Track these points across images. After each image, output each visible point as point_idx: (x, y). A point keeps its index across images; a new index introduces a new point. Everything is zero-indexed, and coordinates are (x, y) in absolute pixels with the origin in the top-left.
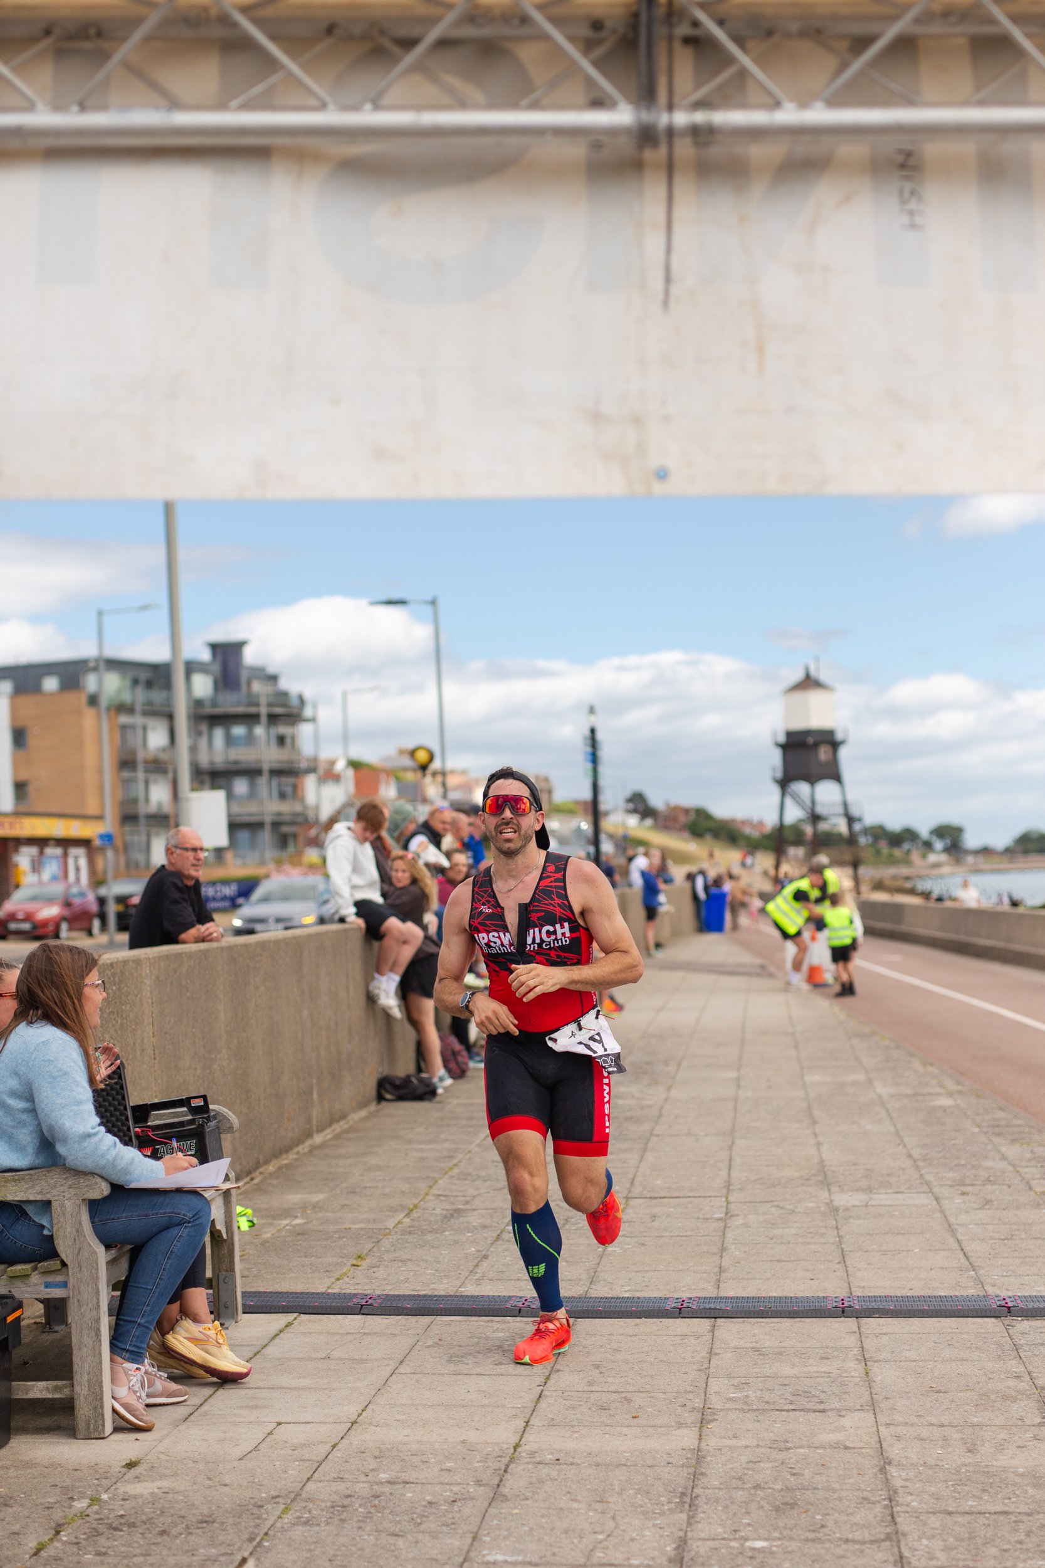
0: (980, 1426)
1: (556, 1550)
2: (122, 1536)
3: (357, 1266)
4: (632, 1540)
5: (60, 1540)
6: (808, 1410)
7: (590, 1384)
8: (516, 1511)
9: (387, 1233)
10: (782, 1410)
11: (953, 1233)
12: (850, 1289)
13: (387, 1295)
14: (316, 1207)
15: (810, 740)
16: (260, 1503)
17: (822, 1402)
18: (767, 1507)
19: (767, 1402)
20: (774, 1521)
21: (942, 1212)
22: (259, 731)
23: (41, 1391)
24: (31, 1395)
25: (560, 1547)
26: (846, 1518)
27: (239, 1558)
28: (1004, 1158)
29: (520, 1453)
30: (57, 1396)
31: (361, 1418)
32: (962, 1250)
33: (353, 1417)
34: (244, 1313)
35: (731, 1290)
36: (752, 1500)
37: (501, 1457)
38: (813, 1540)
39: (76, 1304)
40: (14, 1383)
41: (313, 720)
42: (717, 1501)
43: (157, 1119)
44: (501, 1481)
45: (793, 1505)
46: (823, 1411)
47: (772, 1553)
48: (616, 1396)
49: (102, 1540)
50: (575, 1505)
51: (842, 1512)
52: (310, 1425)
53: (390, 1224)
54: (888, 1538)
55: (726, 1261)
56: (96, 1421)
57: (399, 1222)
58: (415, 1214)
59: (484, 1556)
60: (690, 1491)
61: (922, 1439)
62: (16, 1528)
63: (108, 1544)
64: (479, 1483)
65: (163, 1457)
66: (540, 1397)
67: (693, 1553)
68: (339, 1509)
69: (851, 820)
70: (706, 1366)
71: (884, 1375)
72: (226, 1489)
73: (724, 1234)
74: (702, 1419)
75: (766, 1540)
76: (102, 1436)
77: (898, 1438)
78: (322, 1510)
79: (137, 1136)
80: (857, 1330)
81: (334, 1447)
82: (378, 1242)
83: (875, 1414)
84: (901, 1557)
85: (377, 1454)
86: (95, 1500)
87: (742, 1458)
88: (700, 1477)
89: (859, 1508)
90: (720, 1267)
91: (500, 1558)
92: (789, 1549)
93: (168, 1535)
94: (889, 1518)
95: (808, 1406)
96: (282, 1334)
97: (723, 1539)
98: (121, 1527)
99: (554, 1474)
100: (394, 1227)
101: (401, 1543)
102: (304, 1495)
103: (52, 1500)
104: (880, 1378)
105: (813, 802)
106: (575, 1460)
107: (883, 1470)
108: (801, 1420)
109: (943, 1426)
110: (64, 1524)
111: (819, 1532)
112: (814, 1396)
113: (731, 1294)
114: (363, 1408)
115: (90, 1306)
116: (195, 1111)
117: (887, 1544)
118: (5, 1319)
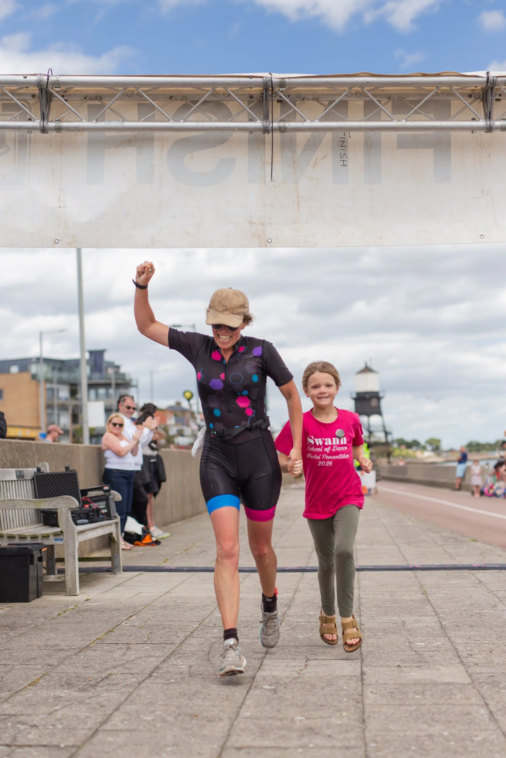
0: (397, 591)
3: (166, 562)
5: (66, 613)
9: (176, 555)
15: (368, 396)
16: (135, 606)
18: (316, 607)
21: (399, 549)
22: (112, 391)
23: (53, 579)
24: (50, 580)
27: (130, 615)
28: (428, 536)
30: (59, 580)
31: (170, 591)
33: (167, 591)
34: (124, 571)
36: (311, 606)
39: (66, 546)
41: (136, 386)
42: (298, 606)
49: (81, 613)
50: (248, 607)
52: (151, 593)
53: (178, 553)
55: (310, 560)
56: (73, 589)
58: (188, 552)
59: (215, 616)
61: (375, 594)
62: (50, 611)
63: (83, 613)
64: (213, 603)
65: (98, 599)
68: (165, 608)
69: (387, 433)
70: (299, 581)
71: (365, 582)
72: (122, 604)
73: (311, 555)
74: (296, 591)
75: (314, 612)
76: (75, 595)
77: (366, 594)
78: (158, 608)
79: (83, 500)
81: (160, 596)
82: (173, 557)
83: (359, 589)
85: (176, 598)
86: (76, 606)
87: (309, 598)
93: (104, 612)
96: (138, 576)
98: (87, 611)
100: (180, 554)
101: (186, 613)
102: (151, 605)
103: (61, 606)
105: (369, 425)
109: (383, 592)
110: (67, 610)
114: (171, 589)
115: (71, 547)
116: (106, 491)
118: (41, 550)
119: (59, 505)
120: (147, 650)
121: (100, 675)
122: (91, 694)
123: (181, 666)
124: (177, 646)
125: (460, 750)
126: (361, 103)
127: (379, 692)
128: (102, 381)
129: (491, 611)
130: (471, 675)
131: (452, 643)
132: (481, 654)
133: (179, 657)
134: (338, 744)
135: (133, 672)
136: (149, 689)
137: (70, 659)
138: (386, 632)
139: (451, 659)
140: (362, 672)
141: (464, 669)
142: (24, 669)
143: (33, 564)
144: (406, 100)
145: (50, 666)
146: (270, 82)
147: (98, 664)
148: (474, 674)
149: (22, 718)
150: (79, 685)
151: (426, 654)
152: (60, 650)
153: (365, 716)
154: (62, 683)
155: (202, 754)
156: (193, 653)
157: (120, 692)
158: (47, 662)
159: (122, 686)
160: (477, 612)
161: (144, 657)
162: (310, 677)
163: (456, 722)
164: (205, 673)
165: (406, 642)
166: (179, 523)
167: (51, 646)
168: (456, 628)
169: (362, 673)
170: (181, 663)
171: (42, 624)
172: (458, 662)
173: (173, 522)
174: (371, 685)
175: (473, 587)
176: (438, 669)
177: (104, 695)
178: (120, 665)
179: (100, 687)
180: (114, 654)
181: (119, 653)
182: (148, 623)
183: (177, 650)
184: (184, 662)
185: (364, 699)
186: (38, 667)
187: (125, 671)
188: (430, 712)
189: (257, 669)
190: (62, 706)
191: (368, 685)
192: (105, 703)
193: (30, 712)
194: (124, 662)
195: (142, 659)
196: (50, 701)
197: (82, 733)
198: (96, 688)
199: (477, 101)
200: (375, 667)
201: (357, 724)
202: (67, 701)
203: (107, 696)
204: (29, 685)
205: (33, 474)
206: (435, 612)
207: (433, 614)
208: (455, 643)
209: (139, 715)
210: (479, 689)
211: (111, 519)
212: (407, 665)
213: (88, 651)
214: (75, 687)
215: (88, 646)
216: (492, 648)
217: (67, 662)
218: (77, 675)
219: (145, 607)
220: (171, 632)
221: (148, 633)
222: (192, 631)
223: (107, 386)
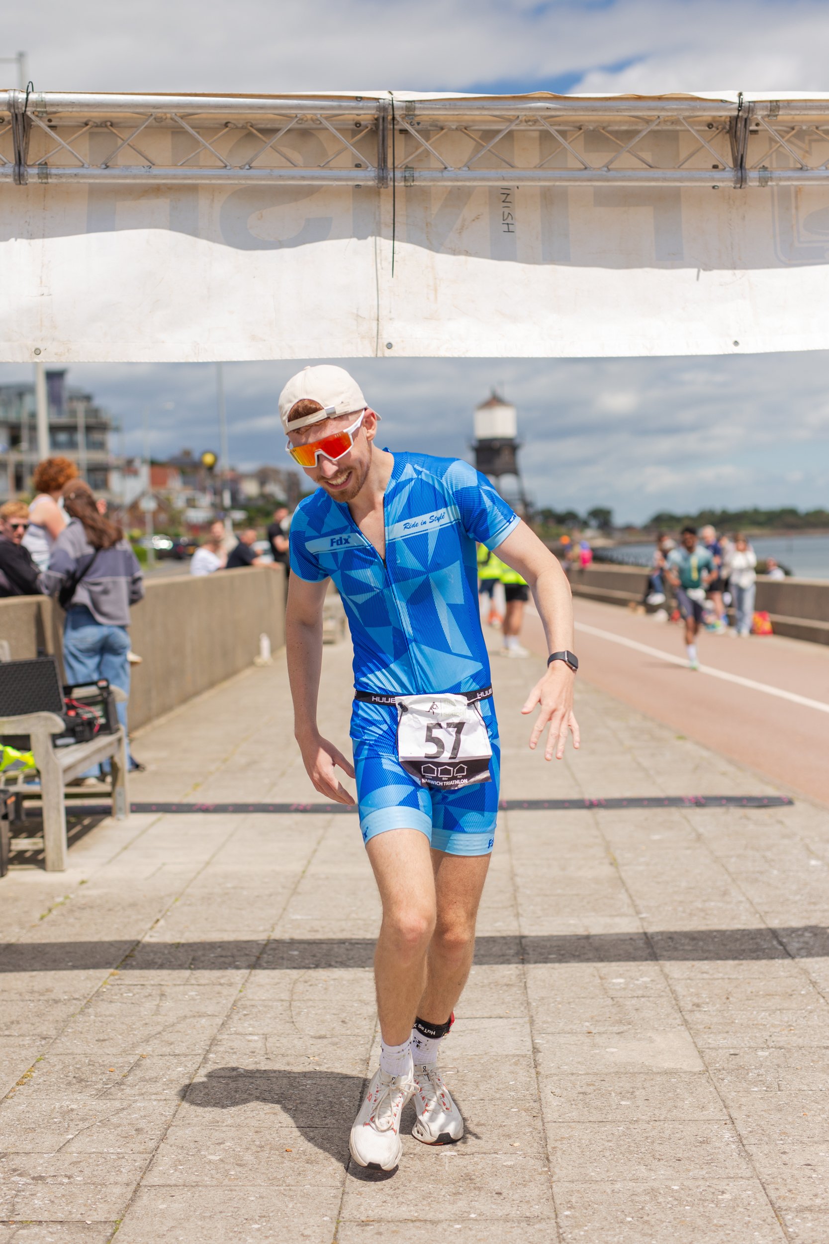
0: (570, 859)
2: (87, 912)
3: (196, 790)
5: (53, 914)
8: (306, 899)
9: (211, 773)
13: (217, 804)
15: (498, 444)
16: (161, 897)
25: (331, 913)
27: (155, 919)
29: (306, 874)
30: (36, 848)
31: (212, 860)
32: (573, 777)
33: (207, 860)
34: (131, 813)
37: (295, 876)
39: (46, 794)
41: (117, 429)
43: (78, 693)
44: (297, 886)
49: (77, 914)
50: (339, 896)
52: (182, 864)
53: (213, 768)
54: (512, 906)
56: (58, 861)
57: (219, 767)
58: (228, 763)
61: (536, 865)
62: (26, 909)
63: (80, 915)
64: (284, 887)
65: (100, 879)
66: (315, 851)
68: (208, 899)
69: (527, 505)
71: (517, 837)
72: (140, 892)
76: (62, 870)
77: (522, 865)
78: (197, 900)
79: (67, 705)
81: (199, 873)
82: (207, 777)
83: (510, 855)
84: (518, 913)
85: (224, 876)
86: (67, 897)
89: (497, 895)
91: (299, 917)
93: (113, 911)
94: (514, 898)
96: (156, 824)
98: (85, 908)
99: (327, 883)
100: (217, 770)
101: (243, 912)
102: (185, 893)
103: (42, 898)
104: (515, 839)
106: (338, 877)
107: (512, 879)
109: (548, 859)
110: (53, 908)
114: (212, 856)
115: (55, 796)
116: (101, 689)
117: (511, 908)
118: (6, 802)
119: (33, 728)
120: (194, 1000)
121: (126, 1060)
122: (117, 1104)
123: (250, 1038)
124: (239, 988)
125: (700, 1222)
126: (536, 134)
127: (565, 1093)
128: (64, 420)
129: (720, 905)
130: (703, 1052)
131: (666, 977)
132: (714, 1005)
133: (245, 1015)
134: (514, 1213)
135: (177, 1052)
136: (207, 1090)
137: (75, 1022)
138: (562, 952)
139: (668, 1015)
140: (534, 1048)
141: (690, 1039)
142: (5, 1047)
144: (608, 132)
145: (45, 1039)
146: (391, 106)
147: (120, 1035)
148: (707, 1050)
149: (17, 1162)
150: (96, 1083)
151: (628, 1003)
152: (56, 1002)
153: (549, 1148)
154: (69, 1079)
155: (308, 1236)
156: (265, 1006)
157: (163, 1098)
158: (38, 1031)
159: (164, 1084)
160: (700, 906)
161: (190, 1017)
162: (454, 1060)
163: (688, 1158)
164: (289, 1052)
165: (594, 976)
166: (206, 696)
167: (41, 994)
168: (670, 943)
169: (536, 1050)
170: (250, 1029)
172: (679, 1021)
173: (197, 693)
174: (551, 1075)
175: (688, 848)
176: (651, 1040)
177: (139, 1104)
178: (154, 1036)
179: (129, 1086)
180: (142, 1009)
181: (150, 1005)
183: (239, 1000)
184: (253, 1027)
185: (544, 1110)
186: (26, 1043)
187: (164, 1049)
188: (647, 1138)
189: (371, 1041)
190: (77, 1133)
191: (547, 1077)
192: (142, 1124)
193: (28, 1147)
194: (160, 1028)
195: (188, 1020)
196: (55, 1120)
197: (117, 1193)
198: (123, 1089)
199: (721, 134)
200: (553, 1033)
201: (538, 1165)
202: (83, 1120)
203: (145, 1108)
204: (18, 1084)
206: (635, 906)
207: (631, 911)
208: (671, 979)
209: (199, 1151)
210: (717, 1084)
211: (111, 733)
212: (602, 1029)
213: (100, 1002)
214: (91, 1085)
215: (97, 992)
216: (730, 990)
217: (69, 1030)
218: (90, 1061)
219: (177, 900)
220: (226, 957)
221: (190, 961)
222: (257, 954)
223: (71, 429)
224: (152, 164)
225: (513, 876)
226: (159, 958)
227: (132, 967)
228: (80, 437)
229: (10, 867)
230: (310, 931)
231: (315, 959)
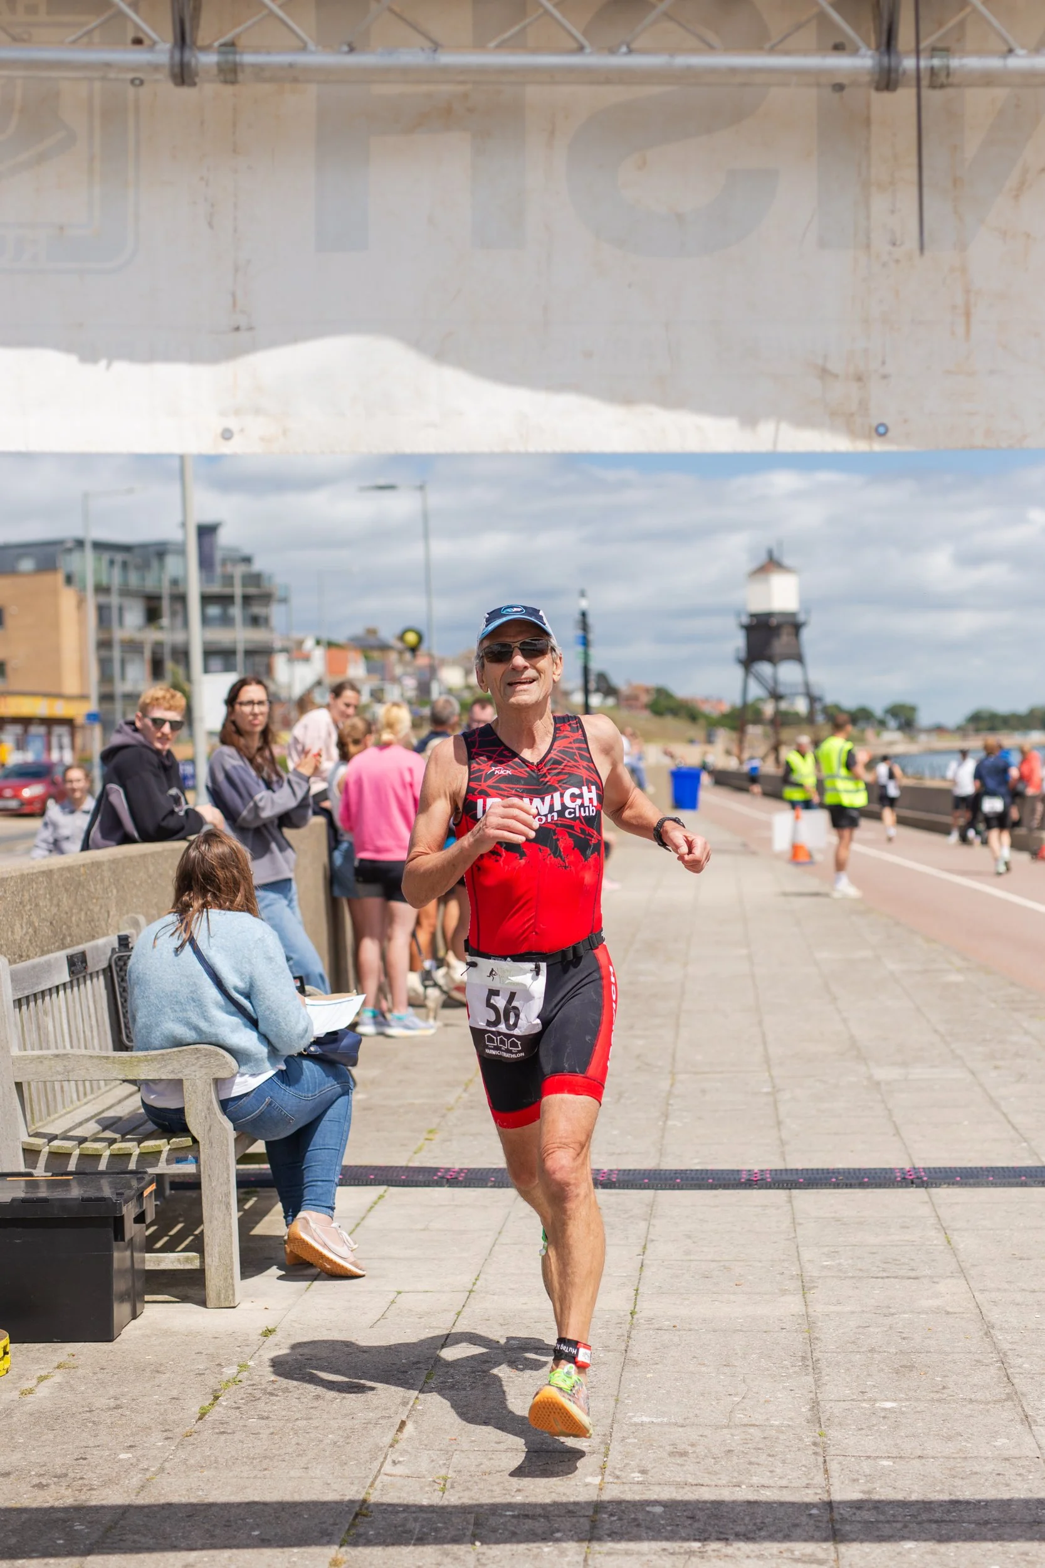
1: (697, 1412)
2: (279, 1401)
3: (430, 1140)
4: (767, 1401)
5: (220, 1405)
6: (902, 1278)
7: (688, 1253)
8: (649, 1376)
9: (450, 1109)
10: (877, 1278)
11: (997, 1106)
12: (911, 1159)
13: (468, 1170)
14: (373, 1082)
15: (774, 621)
16: (403, 1369)
17: (913, 1270)
18: (887, 1369)
19: (861, 1270)
20: (897, 1383)
21: (981, 1085)
23: (172, 1263)
24: (163, 1266)
25: (700, 1409)
26: (965, 1380)
27: (398, 1421)
28: (1026, 1033)
29: (638, 1319)
30: (188, 1267)
31: (476, 1287)
32: (1009, 1122)
33: (469, 1286)
35: (799, 1162)
36: (872, 1364)
37: (621, 1323)
38: (939, 1401)
39: (207, 1179)
40: (147, 1255)
42: (839, 1365)
44: (627, 1346)
45: (911, 1368)
46: (916, 1278)
47: (903, 1413)
48: (713, 1265)
49: (261, 1405)
50: (704, 1369)
51: (959, 1374)
52: (429, 1294)
53: (451, 1099)
54: (1009, 1398)
55: (785, 1134)
56: (227, 1291)
57: (460, 1097)
59: (630, 1418)
60: (809, 1355)
61: (1018, 1304)
62: (175, 1393)
63: (267, 1408)
64: (607, 1348)
65: (296, 1325)
66: (642, 1267)
67: (828, 1414)
68: (481, 1374)
69: (812, 699)
70: (793, 1235)
71: (965, 1243)
72: (366, 1355)
73: (776, 1109)
74: (803, 1286)
75: (895, 1401)
76: (232, 1305)
77: (995, 1303)
78: (464, 1375)
80: (926, 1199)
81: (459, 1314)
82: (444, 1116)
83: (967, 1280)
84: (1027, 1417)
85: (501, 1321)
86: (243, 1367)
87: (850, 1323)
88: (816, 1342)
89: (974, 1370)
90: (781, 1140)
91: (646, 1419)
92: (919, 1409)
93: (323, 1399)
94: (1006, 1379)
95: (901, 1273)
96: (376, 1207)
97: (853, 1400)
98: (276, 1392)
99: (676, 1339)
100: (456, 1101)
102: (443, 1361)
103: (202, 1367)
104: (962, 1246)
105: (776, 681)
106: (692, 1327)
107: (988, 1334)
108: (898, 1287)
109: (1034, 1291)
110: (220, 1390)
111: (943, 1393)
112: (904, 1264)
113: (799, 1166)
114: (476, 1277)
115: (221, 1180)
117: (1010, 1403)
118: (142, 1194)
119: (186, 1071)
128: (216, 589)
143: (123, 1239)
171: (162, 1469)
182: (456, 1457)
205: (109, 954)
219: (429, 1376)
220: (533, 1517)
221: (471, 1527)
222: (591, 1513)
223: (225, 600)
224: (436, 47)
225: (988, 1330)
226: (416, 1520)
227: (369, 1543)
228: (236, 611)
229: (147, 1298)
230: (671, 1454)
231: (696, 1525)
